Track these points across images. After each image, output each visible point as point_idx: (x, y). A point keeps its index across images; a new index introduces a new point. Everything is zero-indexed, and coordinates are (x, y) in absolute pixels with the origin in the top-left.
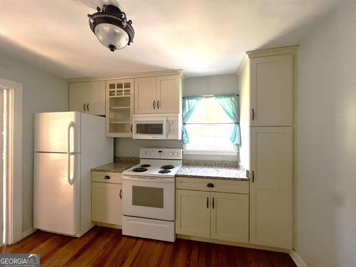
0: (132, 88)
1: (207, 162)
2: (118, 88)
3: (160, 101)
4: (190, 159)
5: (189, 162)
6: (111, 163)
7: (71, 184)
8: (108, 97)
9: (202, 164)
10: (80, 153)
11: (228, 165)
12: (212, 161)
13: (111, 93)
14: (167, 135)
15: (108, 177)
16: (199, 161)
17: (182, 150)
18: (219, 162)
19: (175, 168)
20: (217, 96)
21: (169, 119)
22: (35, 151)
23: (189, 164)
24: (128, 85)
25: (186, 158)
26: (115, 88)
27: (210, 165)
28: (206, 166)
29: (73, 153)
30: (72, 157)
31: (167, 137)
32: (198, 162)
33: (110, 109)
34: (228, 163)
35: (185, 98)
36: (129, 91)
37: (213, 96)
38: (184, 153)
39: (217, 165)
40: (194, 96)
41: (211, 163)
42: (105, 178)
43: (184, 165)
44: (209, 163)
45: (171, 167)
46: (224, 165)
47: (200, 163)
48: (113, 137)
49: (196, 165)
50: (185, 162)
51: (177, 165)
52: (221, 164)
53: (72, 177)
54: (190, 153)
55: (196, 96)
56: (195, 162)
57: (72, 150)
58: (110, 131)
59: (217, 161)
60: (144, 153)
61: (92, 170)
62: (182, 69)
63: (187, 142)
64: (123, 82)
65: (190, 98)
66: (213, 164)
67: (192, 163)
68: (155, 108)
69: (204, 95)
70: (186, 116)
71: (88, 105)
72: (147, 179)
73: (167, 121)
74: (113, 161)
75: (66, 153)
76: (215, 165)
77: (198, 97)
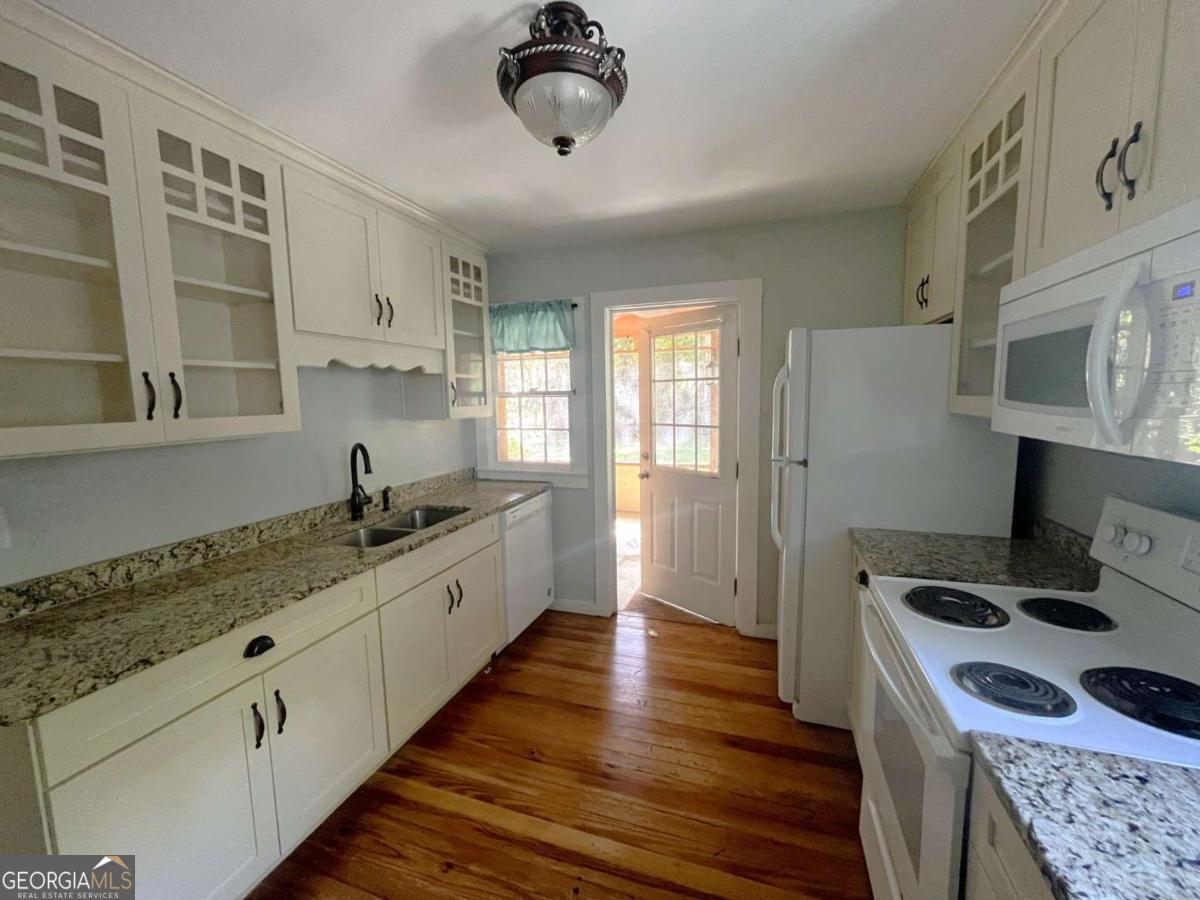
0: (1025, 129)
2: (991, 154)
3: (1156, 120)
8: (965, 219)
13: (973, 198)
15: (863, 578)
24: (1016, 117)
26: (980, 167)
36: (1019, 146)
58: (959, 385)
61: (852, 533)
64: (1004, 110)
68: (1116, 197)
71: (927, 281)
74: (1006, 532)
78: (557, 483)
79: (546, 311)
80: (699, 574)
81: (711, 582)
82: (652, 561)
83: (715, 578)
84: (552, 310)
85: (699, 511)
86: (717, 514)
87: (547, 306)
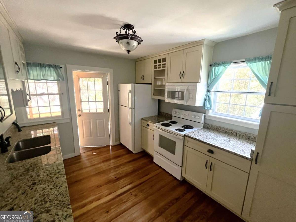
0: (166, 63)
1: (227, 131)
2: (159, 62)
3: (185, 72)
4: (211, 124)
5: (210, 127)
6: (156, 116)
7: (131, 125)
8: (153, 70)
9: (222, 131)
10: (134, 108)
11: (252, 138)
12: (233, 130)
13: (155, 67)
14: (187, 101)
15: (148, 125)
16: (220, 127)
17: (204, 115)
18: (240, 133)
19: (194, 129)
20: (250, 60)
21: (190, 88)
22: (119, 104)
23: (209, 128)
24: (164, 60)
25: (207, 122)
26: (157, 63)
27: (230, 134)
28: (226, 133)
29: (131, 108)
30: (130, 110)
31: (187, 103)
32: (218, 129)
33: (154, 78)
34: (252, 137)
35: (212, 65)
36: (165, 64)
37: (244, 60)
38: (206, 118)
39: (238, 135)
40: (221, 63)
41: (231, 132)
42: (147, 125)
43: (205, 127)
44: (230, 132)
45: (191, 127)
46: (247, 138)
47: (220, 129)
48: (157, 99)
49: (216, 130)
50: (206, 126)
51: (197, 127)
52: (243, 136)
53: (130, 121)
54: (212, 119)
55: (223, 63)
56: (215, 128)
57: (130, 106)
58: (154, 94)
59: (239, 132)
60: (175, 113)
61: (142, 119)
62: (205, 39)
63: (209, 108)
64: (162, 58)
65: (217, 65)
66: (234, 134)
67: (212, 127)
68: (181, 78)
69: (233, 60)
70: (211, 83)
71: (144, 76)
72: (167, 133)
73: (188, 89)
74: (157, 115)
75: (128, 107)
76: (236, 135)
77: (226, 63)
78: (58, 122)
79: (49, 68)
80: (99, 136)
81: (103, 137)
82: (84, 137)
83: (104, 136)
84: (52, 68)
85: (98, 122)
86: (103, 122)
87: (50, 66)
